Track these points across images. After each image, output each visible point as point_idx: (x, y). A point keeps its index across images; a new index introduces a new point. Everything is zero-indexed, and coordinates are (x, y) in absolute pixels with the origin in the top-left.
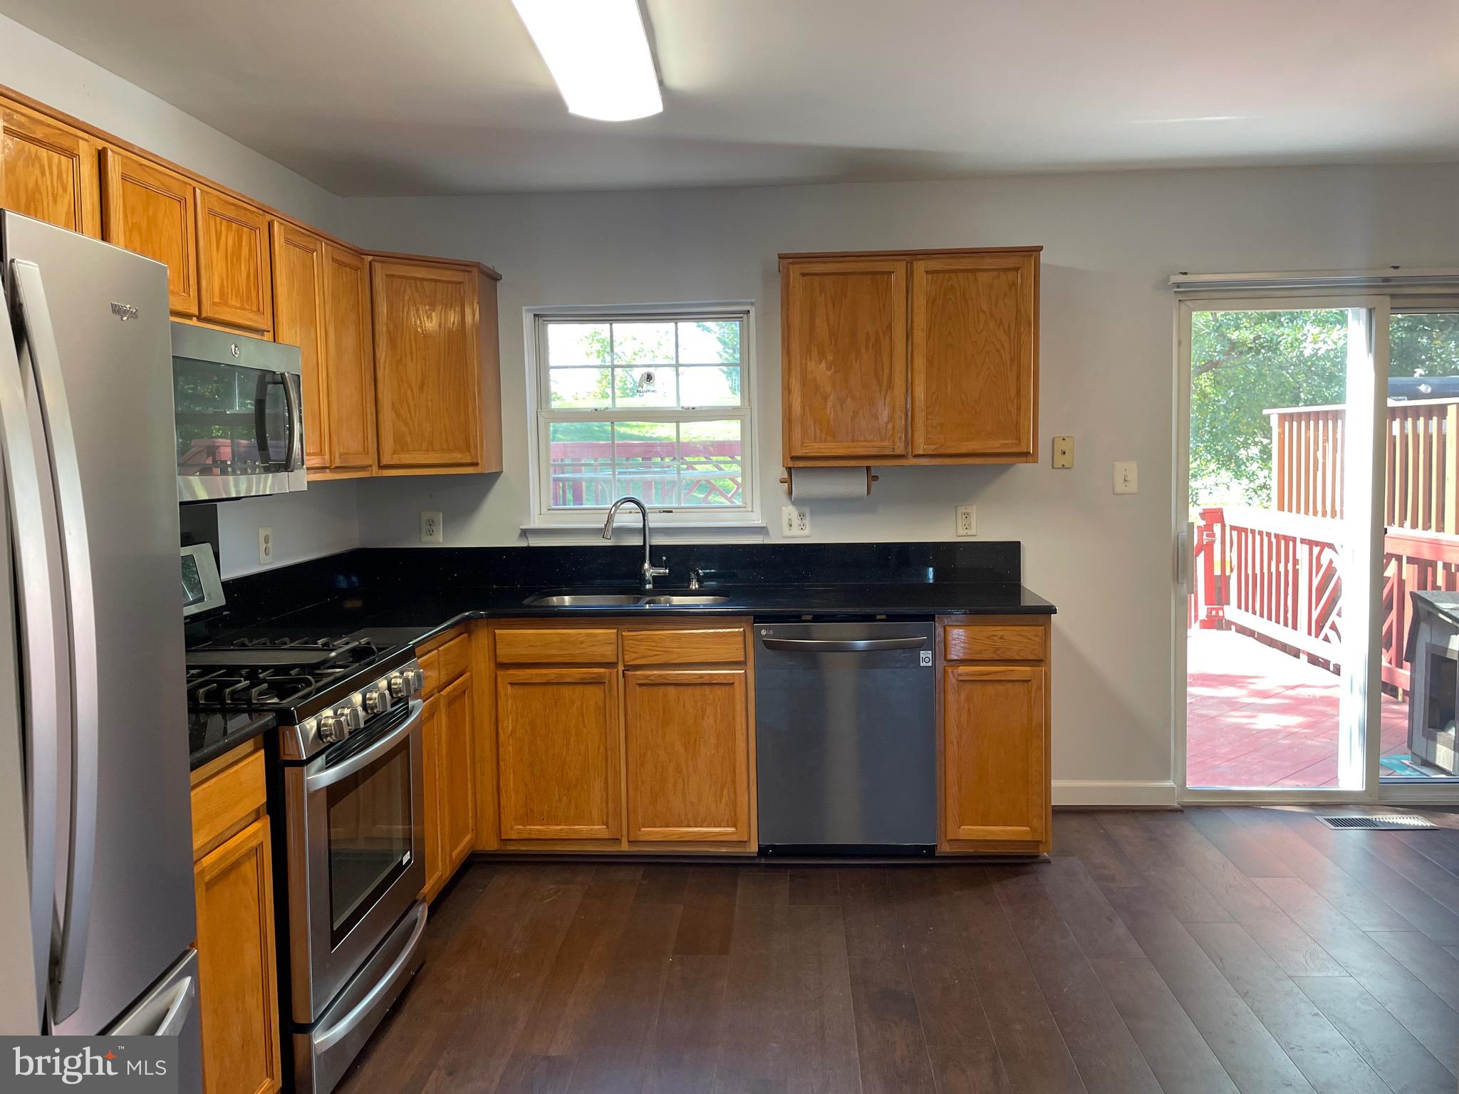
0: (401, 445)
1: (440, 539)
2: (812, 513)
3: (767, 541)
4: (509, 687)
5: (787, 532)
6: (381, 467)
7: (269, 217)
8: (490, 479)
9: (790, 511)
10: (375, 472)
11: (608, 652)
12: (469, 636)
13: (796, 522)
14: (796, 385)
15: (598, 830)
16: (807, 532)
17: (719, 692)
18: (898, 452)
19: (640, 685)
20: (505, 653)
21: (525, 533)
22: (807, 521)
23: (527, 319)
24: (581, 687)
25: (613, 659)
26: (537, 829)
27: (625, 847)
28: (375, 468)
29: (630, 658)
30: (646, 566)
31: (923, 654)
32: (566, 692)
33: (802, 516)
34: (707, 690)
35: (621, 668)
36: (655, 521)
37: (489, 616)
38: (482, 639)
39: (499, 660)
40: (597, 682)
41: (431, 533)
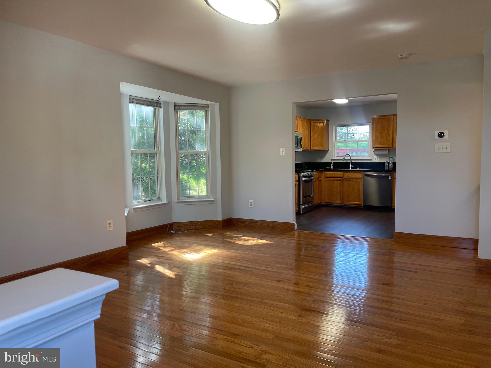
0: (313, 146)
1: (319, 161)
2: (379, 157)
3: (371, 162)
4: (327, 181)
5: (375, 160)
6: (311, 149)
7: (299, 118)
8: (327, 152)
9: (376, 157)
10: (310, 150)
11: (341, 176)
12: (322, 173)
13: (376, 158)
14: (374, 136)
15: (339, 202)
16: (378, 160)
17: (358, 182)
18: (391, 146)
19: (346, 181)
20: (327, 176)
21: (332, 160)
22: (378, 158)
23: (334, 127)
24: (337, 181)
25: (342, 177)
26: (330, 201)
27: (343, 204)
28: (310, 149)
29: (345, 177)
30: (350, 165)
31: (390, 177)
32: (335, 181)
33: (377, 157)
34: (356, 182)
35: (343, 178)
36: (352, 158)
37: (324, 170)
38: (323, 174)
39: (326, 177)
40: (340, 180)
41: (318, 160)
